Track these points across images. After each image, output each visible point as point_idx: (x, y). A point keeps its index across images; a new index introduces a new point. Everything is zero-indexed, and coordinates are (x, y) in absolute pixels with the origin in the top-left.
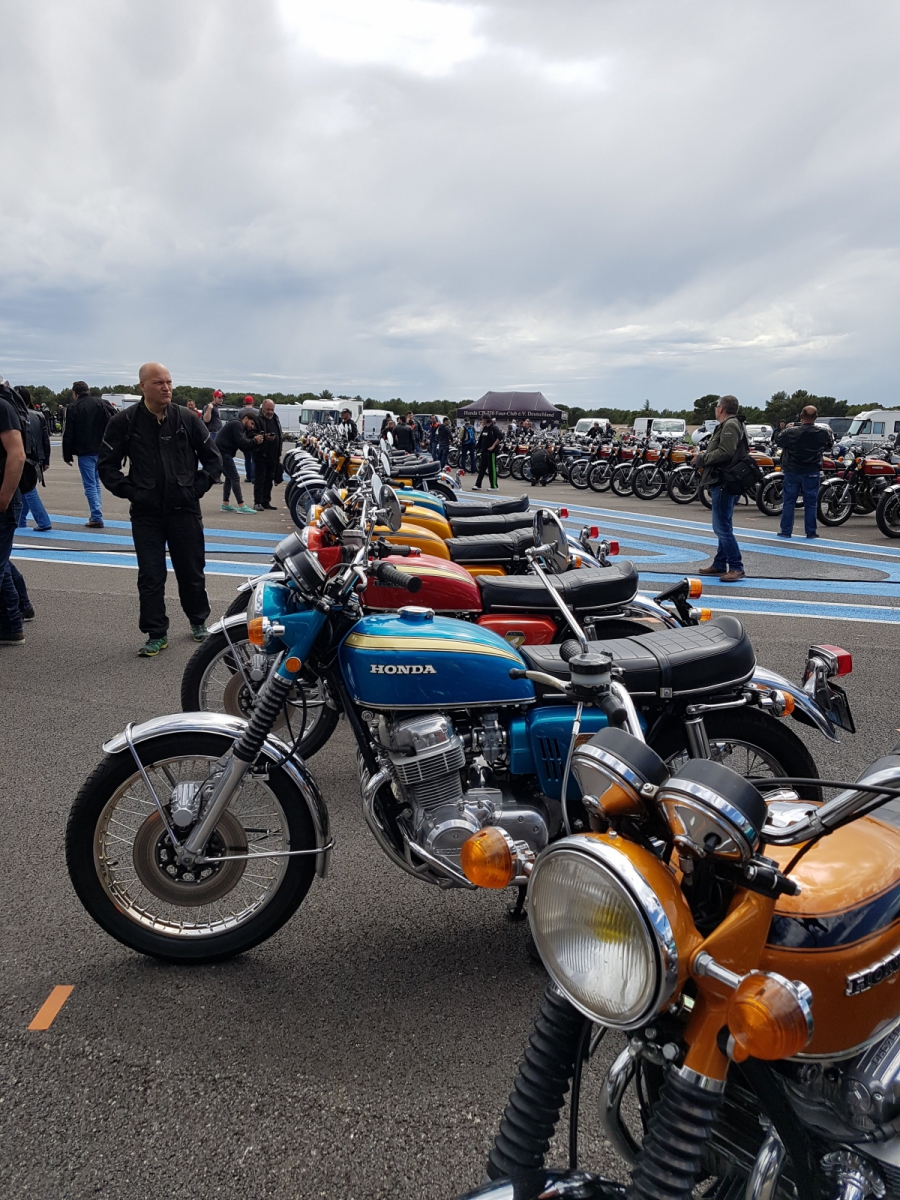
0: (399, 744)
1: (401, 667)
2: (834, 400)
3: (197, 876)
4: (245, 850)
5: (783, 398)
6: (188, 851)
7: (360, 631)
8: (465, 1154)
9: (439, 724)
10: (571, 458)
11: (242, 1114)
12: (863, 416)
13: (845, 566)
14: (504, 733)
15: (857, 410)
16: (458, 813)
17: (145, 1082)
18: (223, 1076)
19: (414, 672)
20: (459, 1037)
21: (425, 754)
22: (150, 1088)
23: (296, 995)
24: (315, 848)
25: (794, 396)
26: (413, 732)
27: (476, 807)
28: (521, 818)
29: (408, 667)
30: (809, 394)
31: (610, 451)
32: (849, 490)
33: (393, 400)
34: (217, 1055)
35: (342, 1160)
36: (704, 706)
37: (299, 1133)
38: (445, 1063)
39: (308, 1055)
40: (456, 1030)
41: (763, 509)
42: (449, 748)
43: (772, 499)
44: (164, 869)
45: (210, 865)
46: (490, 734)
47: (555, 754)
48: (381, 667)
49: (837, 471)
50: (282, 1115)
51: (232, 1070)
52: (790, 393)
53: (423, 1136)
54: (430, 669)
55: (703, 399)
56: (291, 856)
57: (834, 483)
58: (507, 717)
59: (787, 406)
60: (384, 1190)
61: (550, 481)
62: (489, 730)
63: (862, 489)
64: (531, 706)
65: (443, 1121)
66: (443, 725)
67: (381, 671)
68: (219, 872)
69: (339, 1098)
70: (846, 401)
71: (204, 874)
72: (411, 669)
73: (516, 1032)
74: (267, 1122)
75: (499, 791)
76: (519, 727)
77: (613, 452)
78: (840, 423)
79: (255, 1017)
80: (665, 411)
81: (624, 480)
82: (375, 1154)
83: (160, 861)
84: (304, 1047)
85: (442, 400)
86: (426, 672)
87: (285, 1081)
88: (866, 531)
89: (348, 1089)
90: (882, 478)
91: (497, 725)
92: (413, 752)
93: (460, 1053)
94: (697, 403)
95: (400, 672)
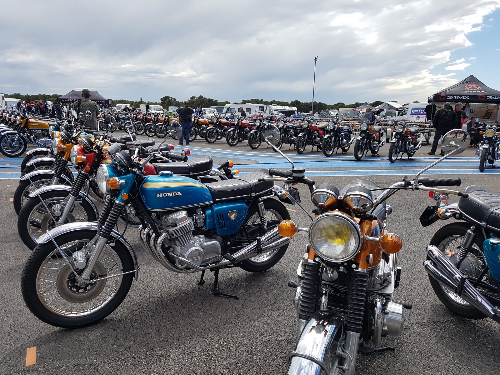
0: (169, 223)
1: (169, 194)
2: (213, 100)
3: (85, 289)
4: (106, 275)
5: (194, 99)
6: (84, 279)
7: (147, 181)
8: (227, 354)
9: (184, 214)
10: (123, 120)
11: (142, 366)
12: (227, 106)
13: (244, 160)
14: (204, 215)
15: (224, 104)
16: (193, 245)
17: (95, 368)
18: (125, 357)
19: (174, 195)
20: (204, 323)
21: (180, 225)
22: (98, 369)
23: (135, 326)
24: (134, 270)
25: (198, 98)
26: (175, 218)
27: (199, 242)
28: (213, 244)
29: (171, 193)
30: (204, 97)
31: (142, 117)
32: (237, 133)
33: (15, 94)
34: (118, 352)
35: (188, 368)
36: (263, 198)
37: (167, 365)
38: (204, 331)
39: (154, 342)
40: (201, 321)
41: (207, 141)
42: (188, 222)
43: (210, 137)
44: (71, 289)
45: (91, 284)
46: (199, 216)
47: (222, 220)
48: (161, 194)
49: (231, 126)
50: (157, 362)
51: (128, 355)
52: (197, 97)
53: (210, 353)
54: (179, 193)
55: (164, 98)
56: (124, 275)
57: (232, 130)
58: (204, 209)
59: (196, 102)
60: (208, 371)
61: (114, 131)
62: (199, 215)
63: (241, 132)
64: (211, 205)
65: (215, 347)
66: (185, 214)
67: (161, 196)
68: (95, 286)
69: (174, 352)
70: (217, 100)
71: (88, 288)
72: (172, 194)
73: (222, 316)
74: (153, 366)
75: (203, 236)
76: (209, 212)
77: (143, 118)
78: (219, 109)
79: (125, 337)
80: (148, 102)
81: (150, 130)
82: (198, 363)
83: (69, 286)
84: (150, 341)
85: (42, 94)
86: (178, 195)
87: (151, 352)
88: (245, 148)
89: (176, 348)
90: (247, 128)
91: (202, 212)
92: (176, 225)
93: (207, 327)
94: (161, 99)
95: (168, 196)
